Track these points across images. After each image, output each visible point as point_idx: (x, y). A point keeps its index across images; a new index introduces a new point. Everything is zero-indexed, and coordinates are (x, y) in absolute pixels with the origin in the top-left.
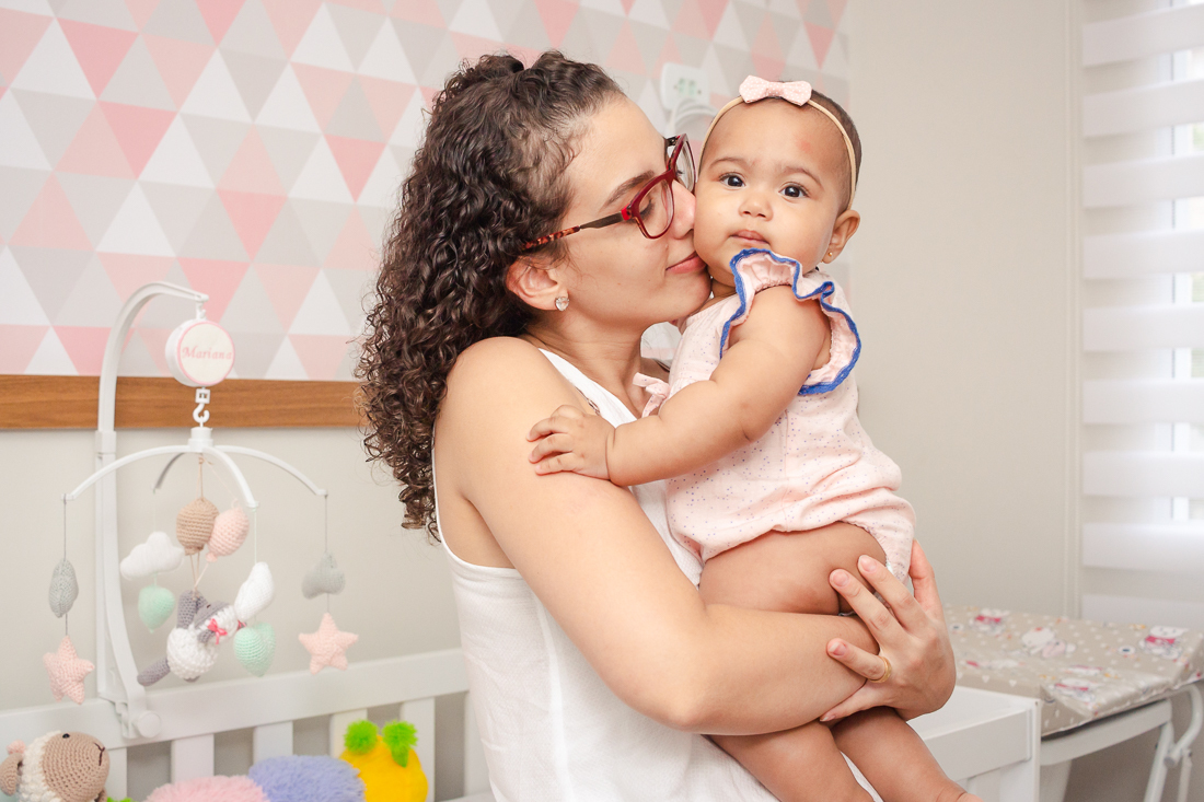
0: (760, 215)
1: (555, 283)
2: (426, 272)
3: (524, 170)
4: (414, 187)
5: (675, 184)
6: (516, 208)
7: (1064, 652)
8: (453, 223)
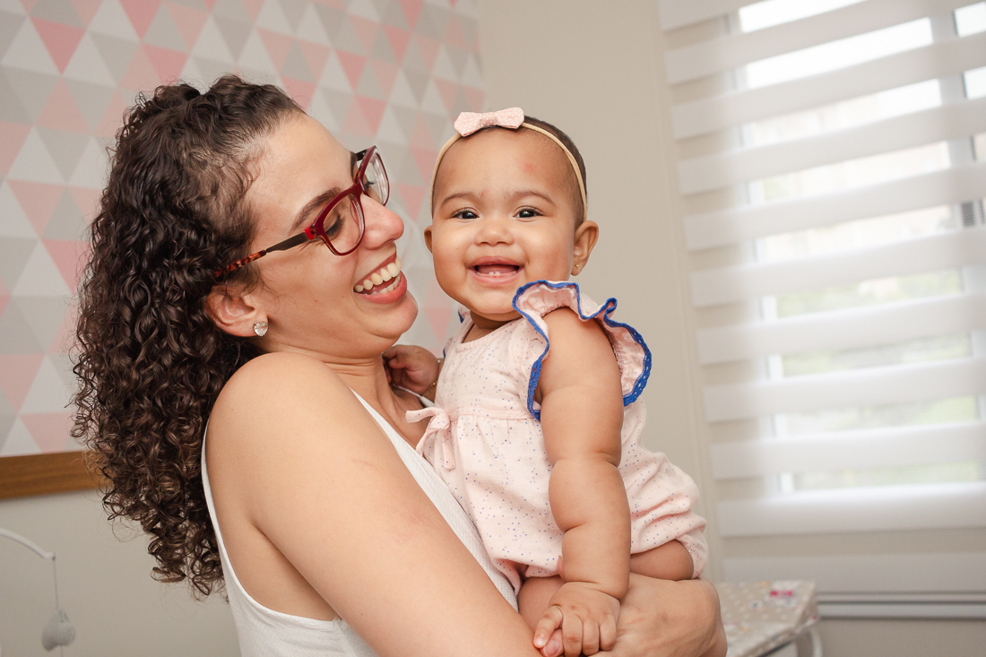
0: (500, 243)
1: (251, 309)
2: (127, 314)
3: (201, 199)
4: (102, 226)
5: (364, 198)
6: (199, 236)
8: (141, 261)
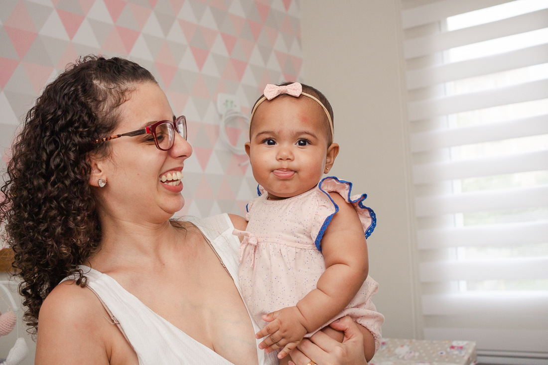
0: (288, 159)
1: (100, 171)
7: (414, 356)
